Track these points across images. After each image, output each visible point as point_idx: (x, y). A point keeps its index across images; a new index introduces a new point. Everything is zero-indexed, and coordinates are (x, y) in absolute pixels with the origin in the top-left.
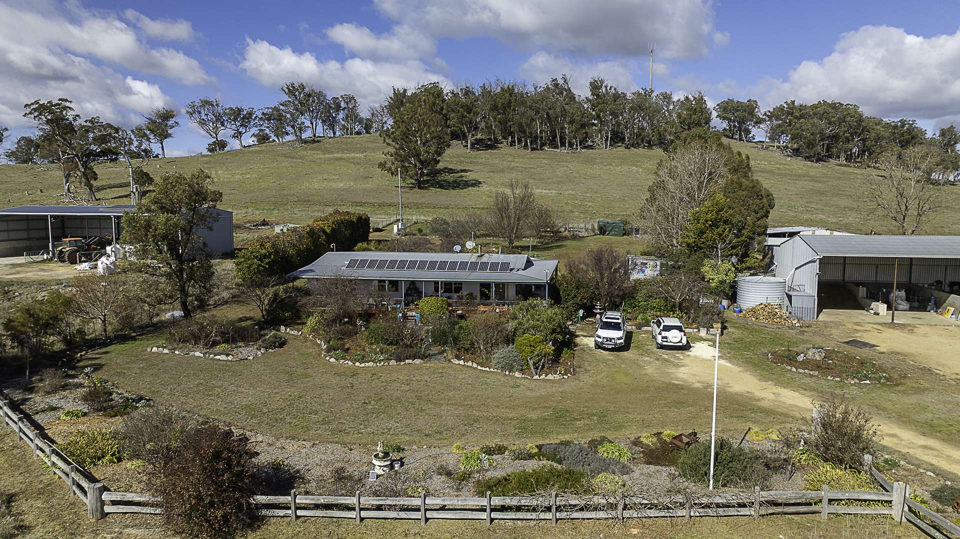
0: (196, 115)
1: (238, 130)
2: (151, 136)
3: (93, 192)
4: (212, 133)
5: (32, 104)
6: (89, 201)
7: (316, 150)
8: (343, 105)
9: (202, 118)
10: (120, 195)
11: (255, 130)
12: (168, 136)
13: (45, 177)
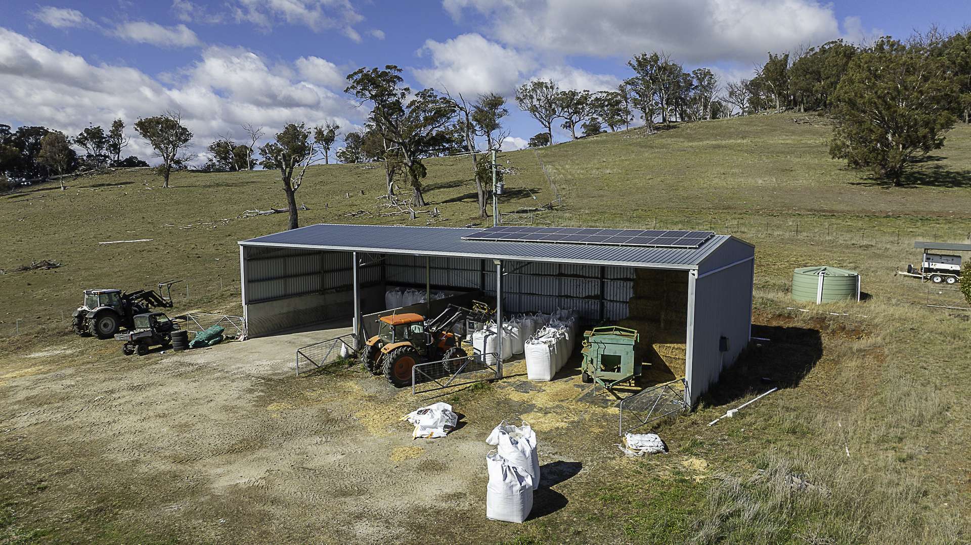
0: (527, 101)
1: (570, 119)
2: (477, 128)
3: (421, 194)
4: (544, 122)
5: (355, 73)
6: (415, 206)
7: (676, 137)
8: (695, 83)
9: (534, 104)
10: (452, 197)
11: (587, 120)
12: (494, 126)
13: (368, 176)
